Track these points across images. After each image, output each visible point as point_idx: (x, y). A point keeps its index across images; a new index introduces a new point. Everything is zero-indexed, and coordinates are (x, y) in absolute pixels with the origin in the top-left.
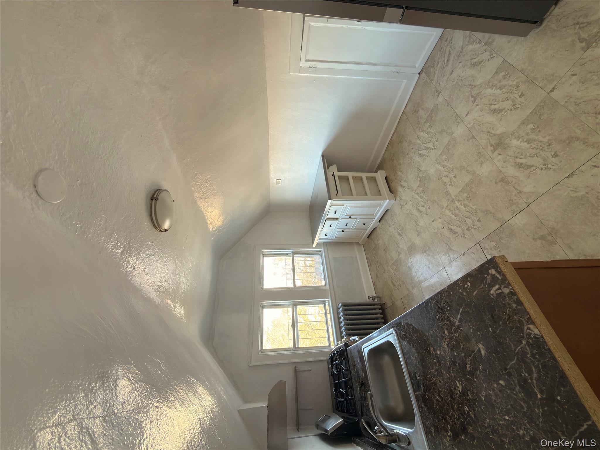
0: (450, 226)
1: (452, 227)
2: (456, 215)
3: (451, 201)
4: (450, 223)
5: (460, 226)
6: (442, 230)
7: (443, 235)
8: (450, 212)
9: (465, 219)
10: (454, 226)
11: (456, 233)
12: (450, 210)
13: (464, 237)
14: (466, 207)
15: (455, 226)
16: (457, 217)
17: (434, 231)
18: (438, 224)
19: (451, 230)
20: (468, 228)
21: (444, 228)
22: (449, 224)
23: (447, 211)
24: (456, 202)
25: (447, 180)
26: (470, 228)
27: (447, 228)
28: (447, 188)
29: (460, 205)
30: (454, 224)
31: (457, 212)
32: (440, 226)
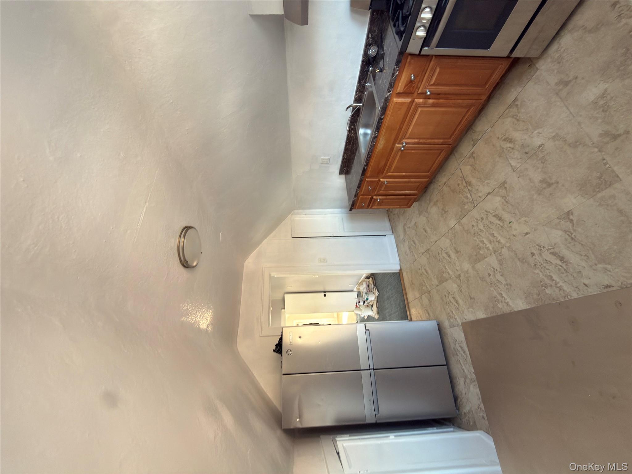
0: (502, 224)
1: (498, 222)
2: (493, 235)
3: (497, 252)
4: (500, 228)
5: (490, 223)
6: (513, 220)
7: (511, 213)
8: (499, 240)
9: (484, 230)
10: (497, 224)
11: (495, 216)
12: (499, 242)
13: (487, 212)
14: (482, 240)
15: (495, 223)
16: (492, 232)
17: (527, 219)
18: (518, 228)
19: (500, 219)
20: (482, 220)
21: (510, 223)
22: (502, 227)
23: (503, 241)
24: (491, 248)
25: (498, 277)
26: (481, 220)
27: (505, 222)
28: (500, 269)
29: (487, 244)
30: (496, 226)
31: (491, 238)
32: (515, 225)
